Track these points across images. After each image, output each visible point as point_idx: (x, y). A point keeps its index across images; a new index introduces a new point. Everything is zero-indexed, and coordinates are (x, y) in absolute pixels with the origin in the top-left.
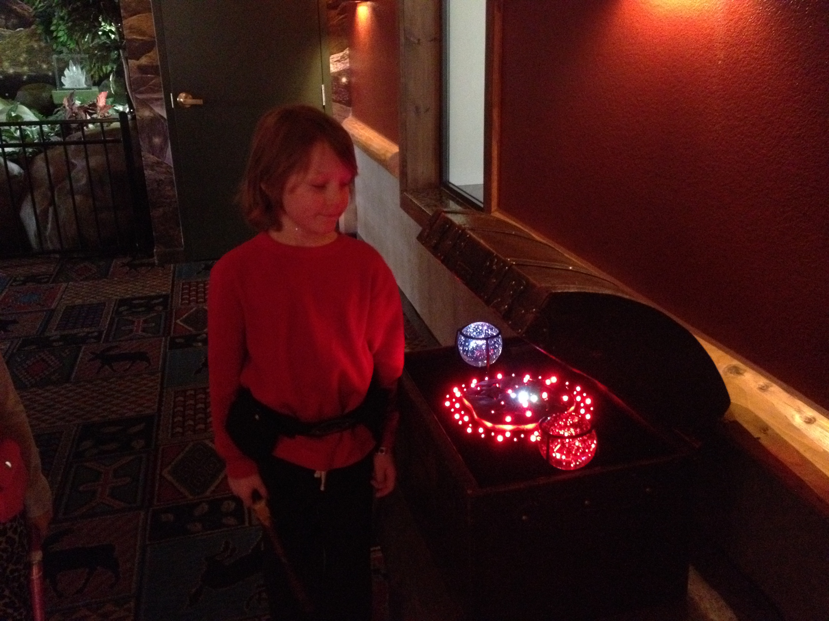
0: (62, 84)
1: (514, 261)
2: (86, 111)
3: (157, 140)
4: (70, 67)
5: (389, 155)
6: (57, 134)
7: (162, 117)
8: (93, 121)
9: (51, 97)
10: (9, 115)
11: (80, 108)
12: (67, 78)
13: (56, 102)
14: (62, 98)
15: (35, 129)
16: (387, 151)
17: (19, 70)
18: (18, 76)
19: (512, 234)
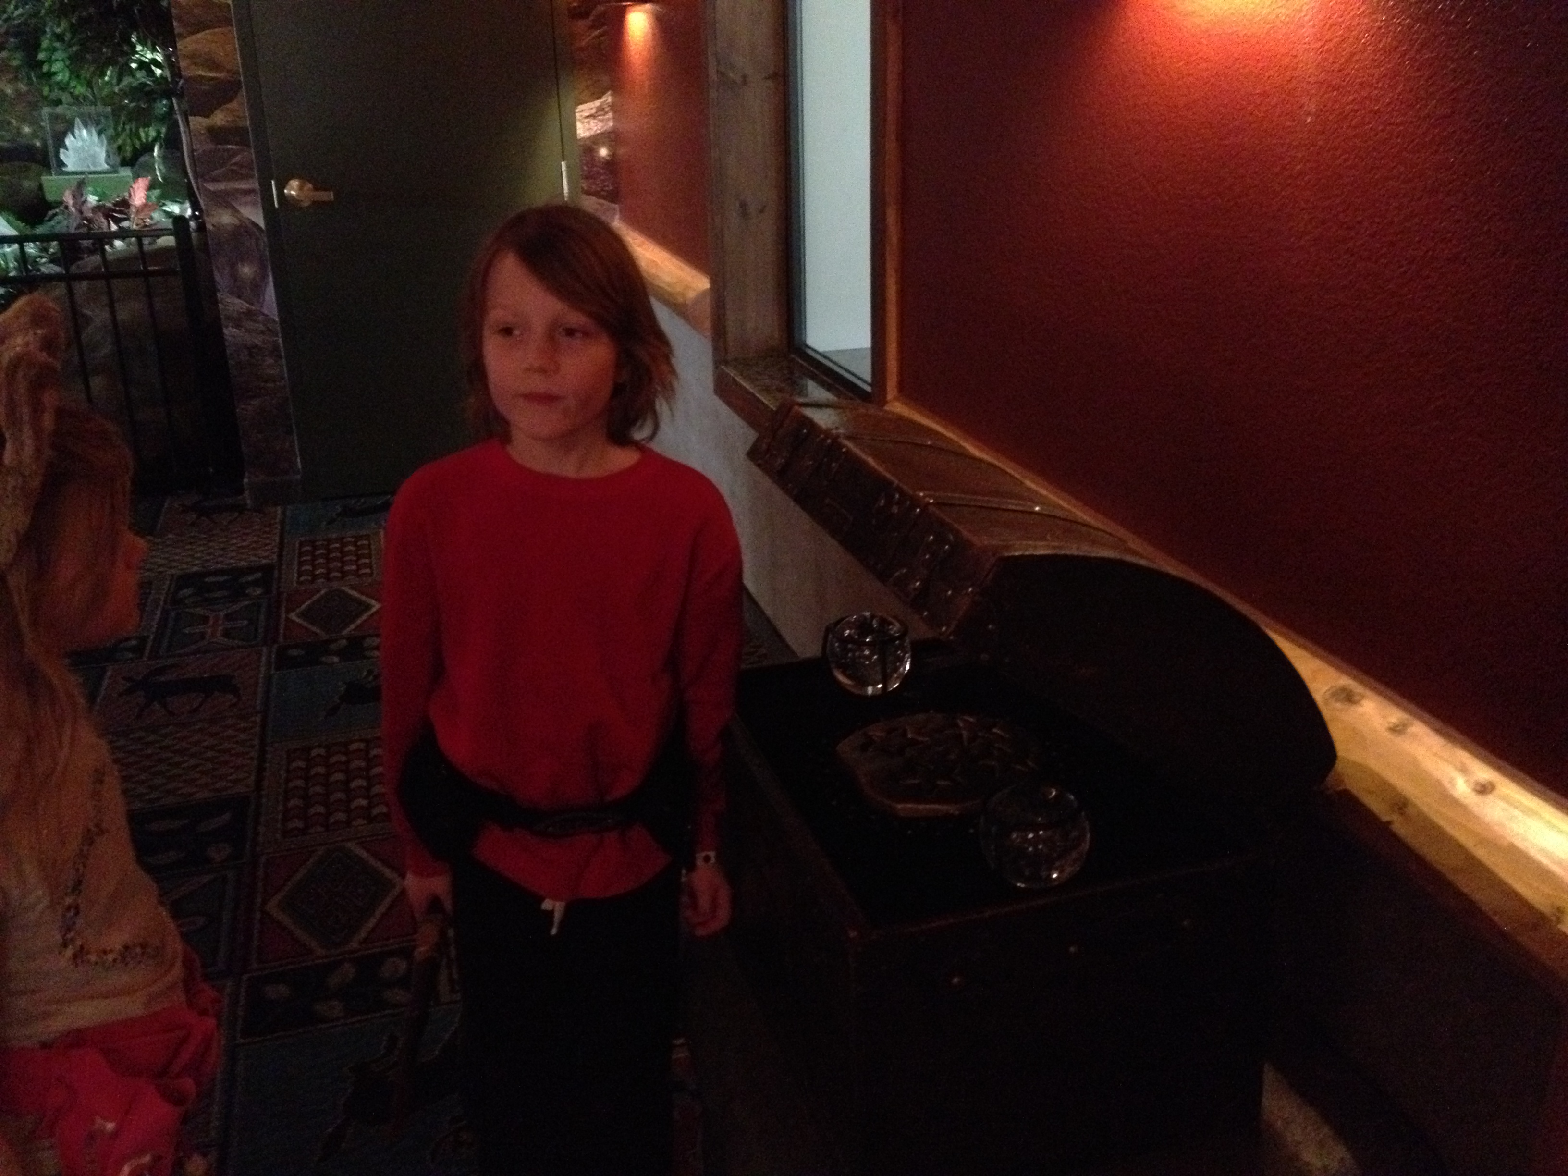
0: (61, 164)
1: (930, 497)
2: (108, 215)
3: (247, 270)
4: (77, 132)
5: (691, 295)
6: (52, 261)
7: (256, 225)
8: (123, 234)
9: (41, 187)
11: (97, 208)
12: (71, 153)
13: (50, 197)
14: (61, 190)
15: (10, 250)
16: (687, 287)
19: (927, 446)
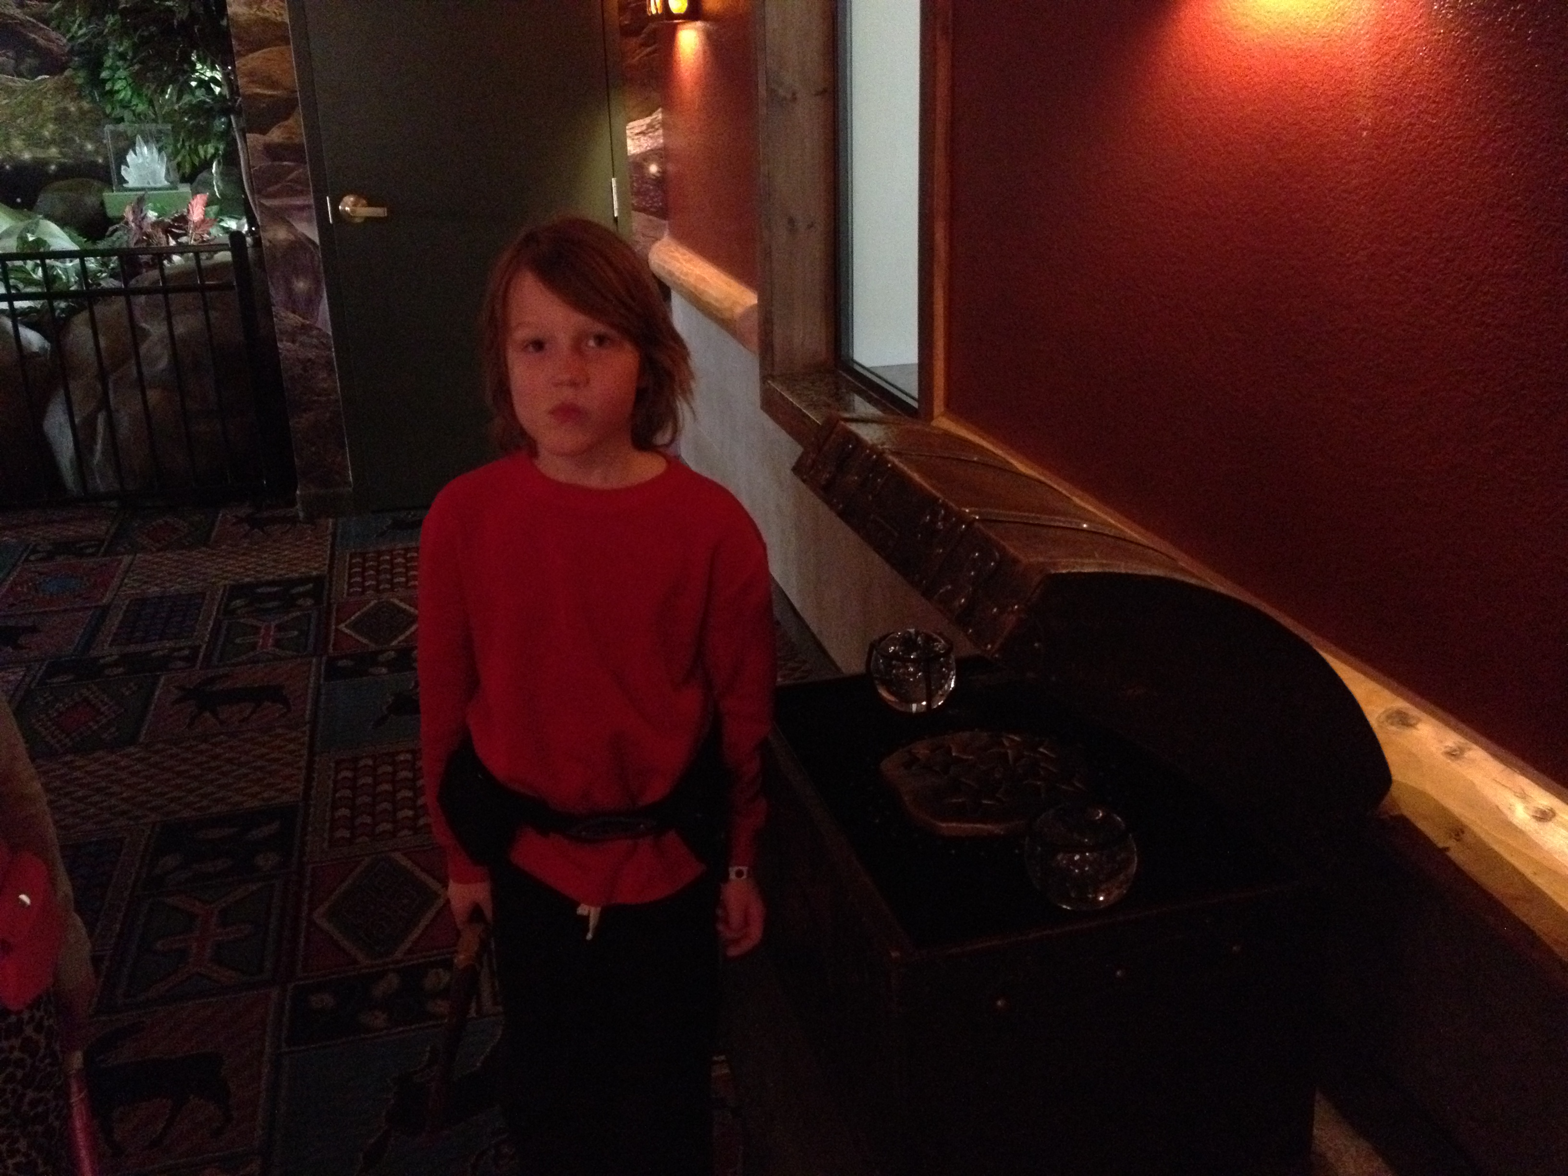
0: (122, 180)
1: (976, 513)
2: (167, 230)
3: (301, 285)
4: (137, 148)
5: (739, 310)
6: (113, 275)
7: (311, 241)
8: (182, 249)
9: (102, 204)
10: (22, 239)
11: (154, 225)
12: (131, 169)
13: (111, 212)
14: (123, 205)
15: (71, 264)
16: (735, 303)
17: (41, 154)
18: (40, 165)
19: (974, 462)
